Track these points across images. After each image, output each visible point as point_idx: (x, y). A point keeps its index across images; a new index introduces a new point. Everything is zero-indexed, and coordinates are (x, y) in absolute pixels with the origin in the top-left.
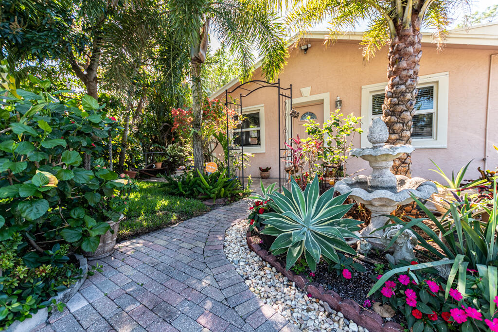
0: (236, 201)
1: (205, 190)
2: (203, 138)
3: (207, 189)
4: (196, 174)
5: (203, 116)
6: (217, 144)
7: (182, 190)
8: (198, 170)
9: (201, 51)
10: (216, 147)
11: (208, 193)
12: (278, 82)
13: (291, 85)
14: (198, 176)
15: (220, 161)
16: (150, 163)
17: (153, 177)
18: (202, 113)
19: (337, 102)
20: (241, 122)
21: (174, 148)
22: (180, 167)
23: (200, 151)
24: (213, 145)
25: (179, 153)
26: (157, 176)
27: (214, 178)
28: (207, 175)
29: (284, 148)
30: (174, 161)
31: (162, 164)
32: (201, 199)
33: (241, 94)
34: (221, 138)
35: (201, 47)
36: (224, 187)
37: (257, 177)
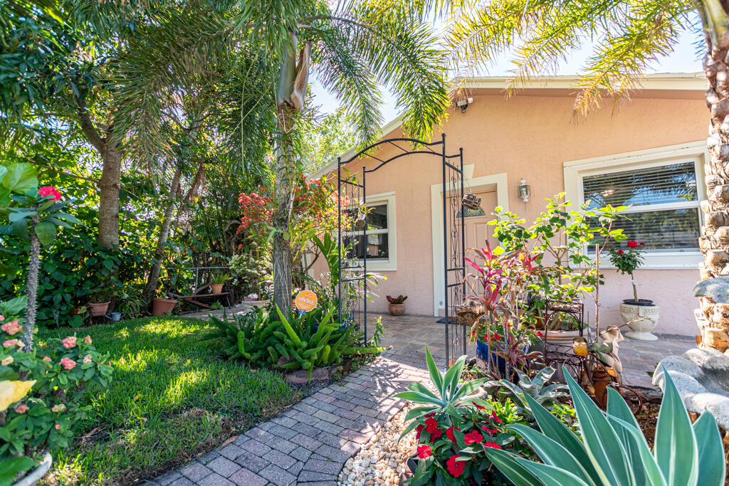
0: (354, 371)
1: (293, 351)
2: (292, 245)
3: (296, 349)
4: (274, 317)
5: (294, 205)
6: (317, 256)
7: (243, 352)
8: (278, 308)
9: (296, 92)
10: (314, 262)
11: (298, 357)
12: (441, 140)
13: (461, 149)
14: (278, 319)
15: (321, 287)
16: (205, 284)
17: (206, 308)
18: (292, 198)
19: (521, 188)
20: (364, 216)
21: (241, 261)
22: (250, 296)
23: (286, 270)
24: (310, 258)
25: (249, 271)
26: (214, 306)
27: (310, 325)
28: (297, 315)
29: (453, 267)
30: (240, 284)
31: (224, 286)
32: (281, 370)
33: (364, 168)
34: (325, 246)
35: (295, 86)
36: (331, 342)
37: (382, 311)
